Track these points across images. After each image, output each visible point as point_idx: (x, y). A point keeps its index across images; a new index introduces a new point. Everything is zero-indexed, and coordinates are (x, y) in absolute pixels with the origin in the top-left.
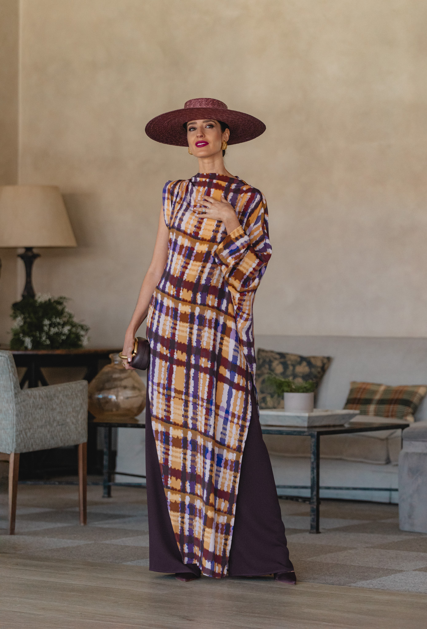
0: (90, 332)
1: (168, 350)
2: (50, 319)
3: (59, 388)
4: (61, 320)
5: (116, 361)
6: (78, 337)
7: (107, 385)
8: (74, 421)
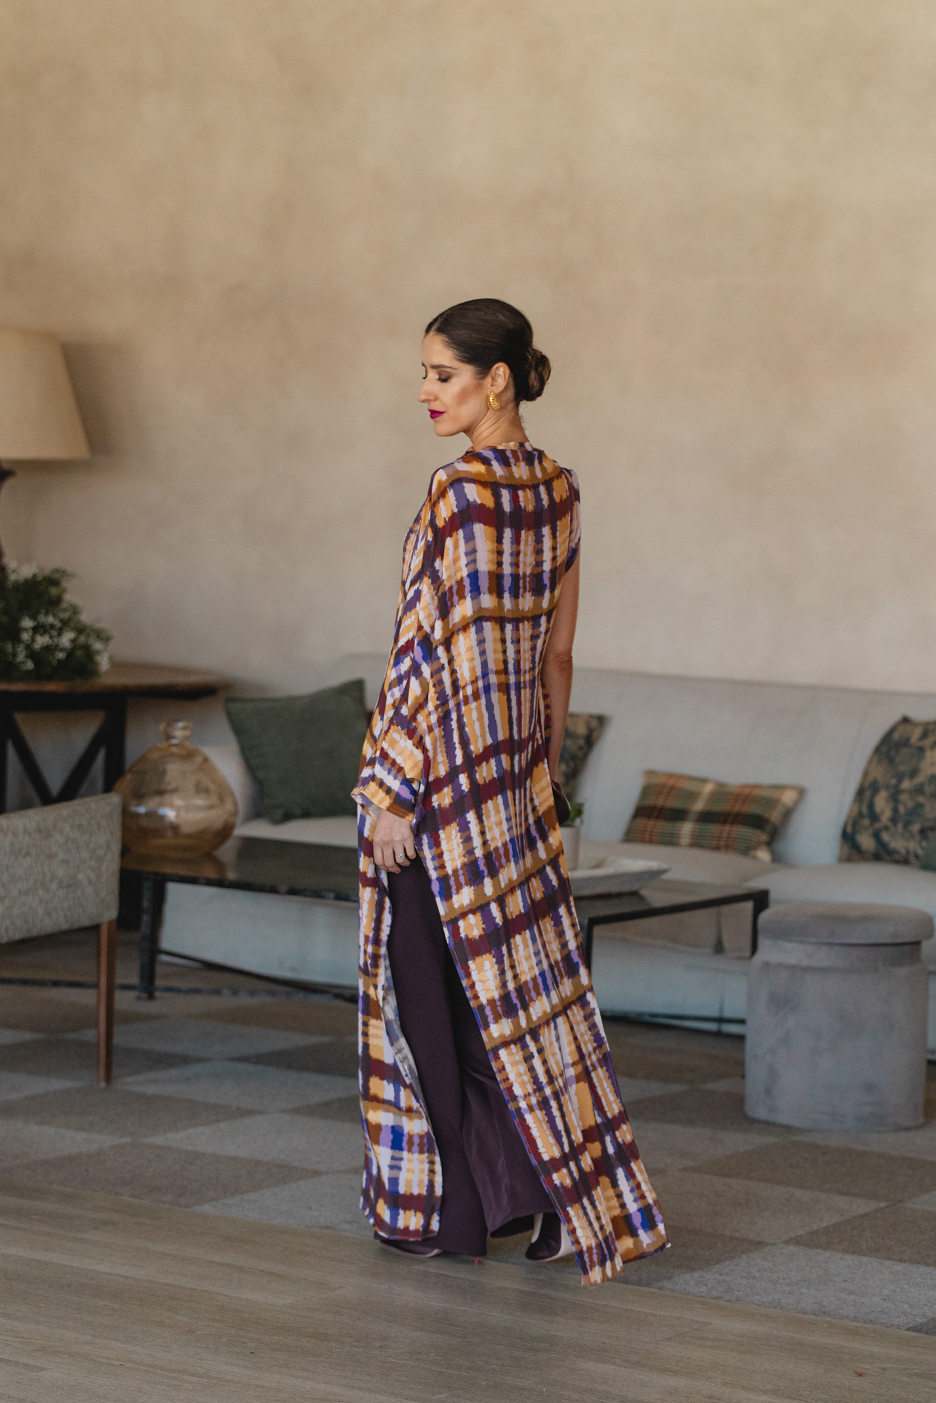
0: (111, 645)
2: (33, 617)
4: (56, 617)
5: (174, 738)
6: (90, 658)
8: (93, 877)
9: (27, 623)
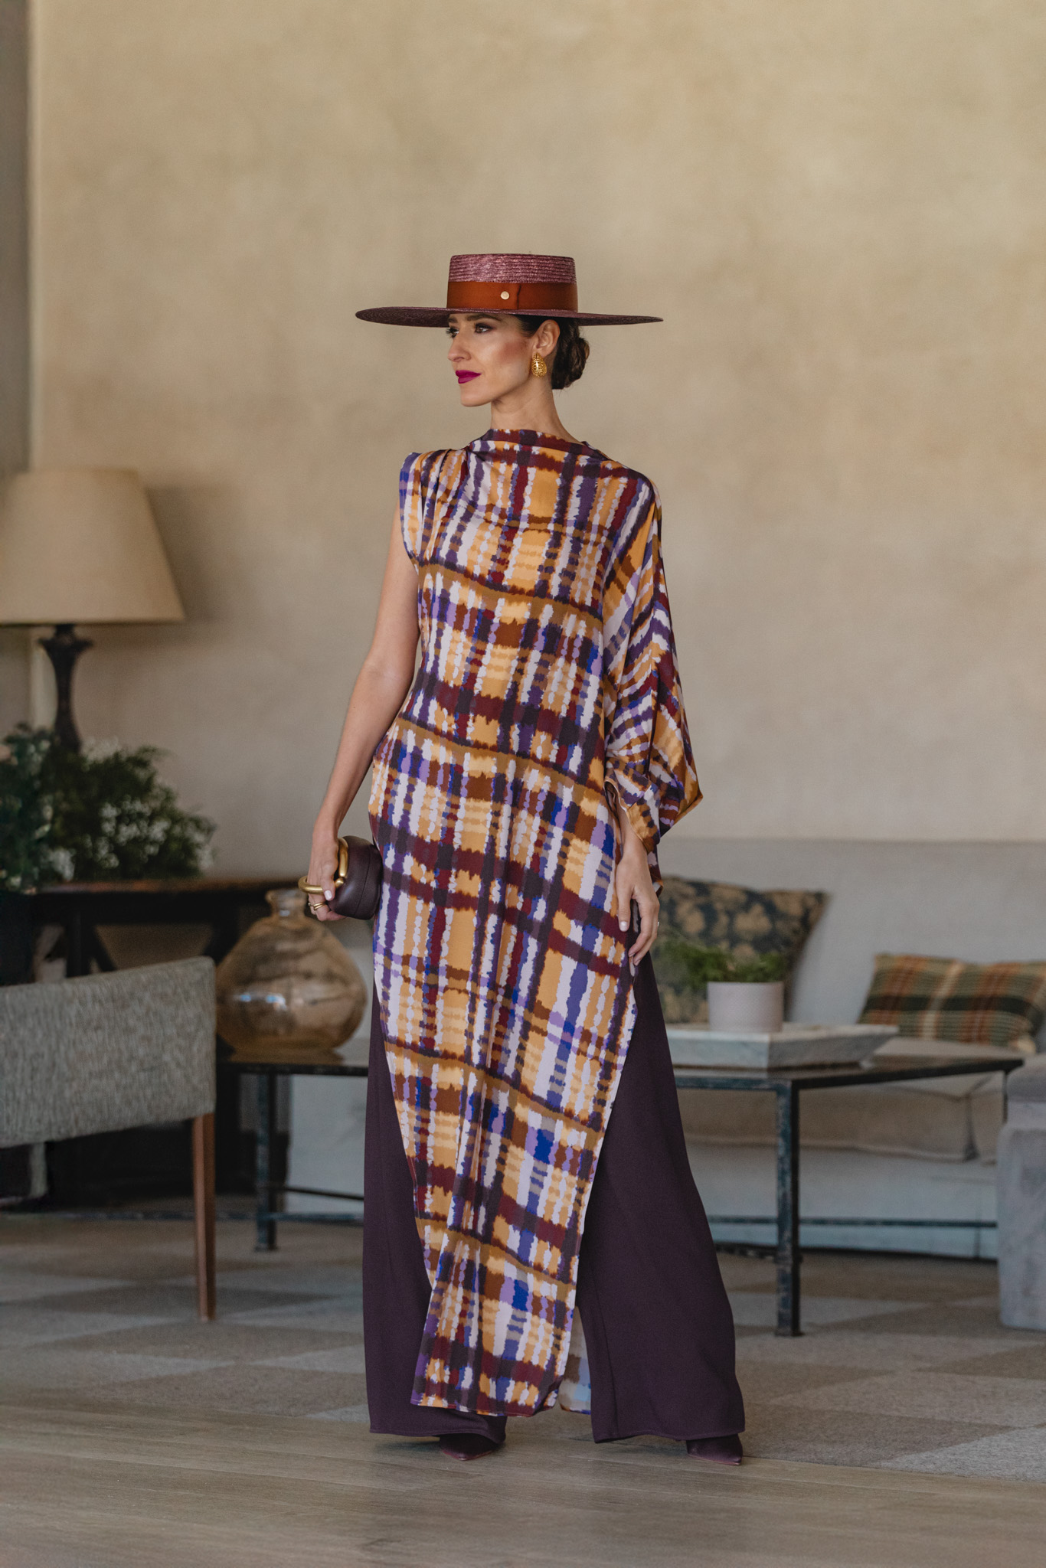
0: (216, 836)
1: (431, 872)
2: (117, 804)
3: (143, 978)
4: (146, 804)
5: (284, 909)
6: (188, 849)
7: (262, 970)
8: (182, 1058)
9: (110, 811)
